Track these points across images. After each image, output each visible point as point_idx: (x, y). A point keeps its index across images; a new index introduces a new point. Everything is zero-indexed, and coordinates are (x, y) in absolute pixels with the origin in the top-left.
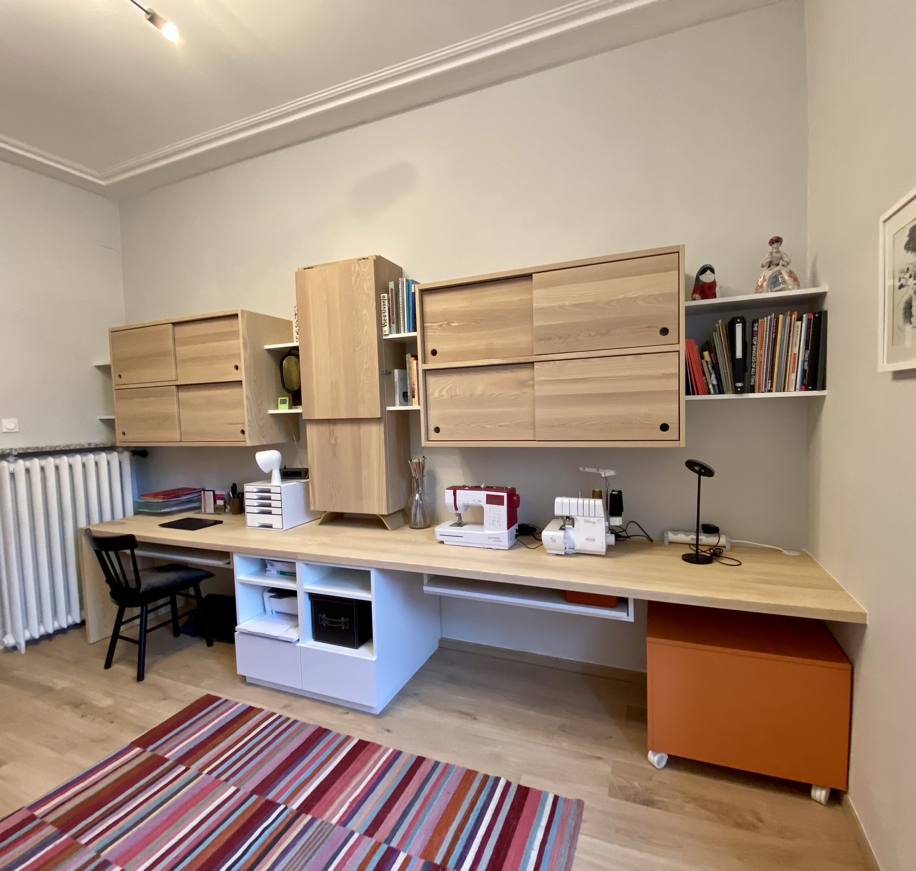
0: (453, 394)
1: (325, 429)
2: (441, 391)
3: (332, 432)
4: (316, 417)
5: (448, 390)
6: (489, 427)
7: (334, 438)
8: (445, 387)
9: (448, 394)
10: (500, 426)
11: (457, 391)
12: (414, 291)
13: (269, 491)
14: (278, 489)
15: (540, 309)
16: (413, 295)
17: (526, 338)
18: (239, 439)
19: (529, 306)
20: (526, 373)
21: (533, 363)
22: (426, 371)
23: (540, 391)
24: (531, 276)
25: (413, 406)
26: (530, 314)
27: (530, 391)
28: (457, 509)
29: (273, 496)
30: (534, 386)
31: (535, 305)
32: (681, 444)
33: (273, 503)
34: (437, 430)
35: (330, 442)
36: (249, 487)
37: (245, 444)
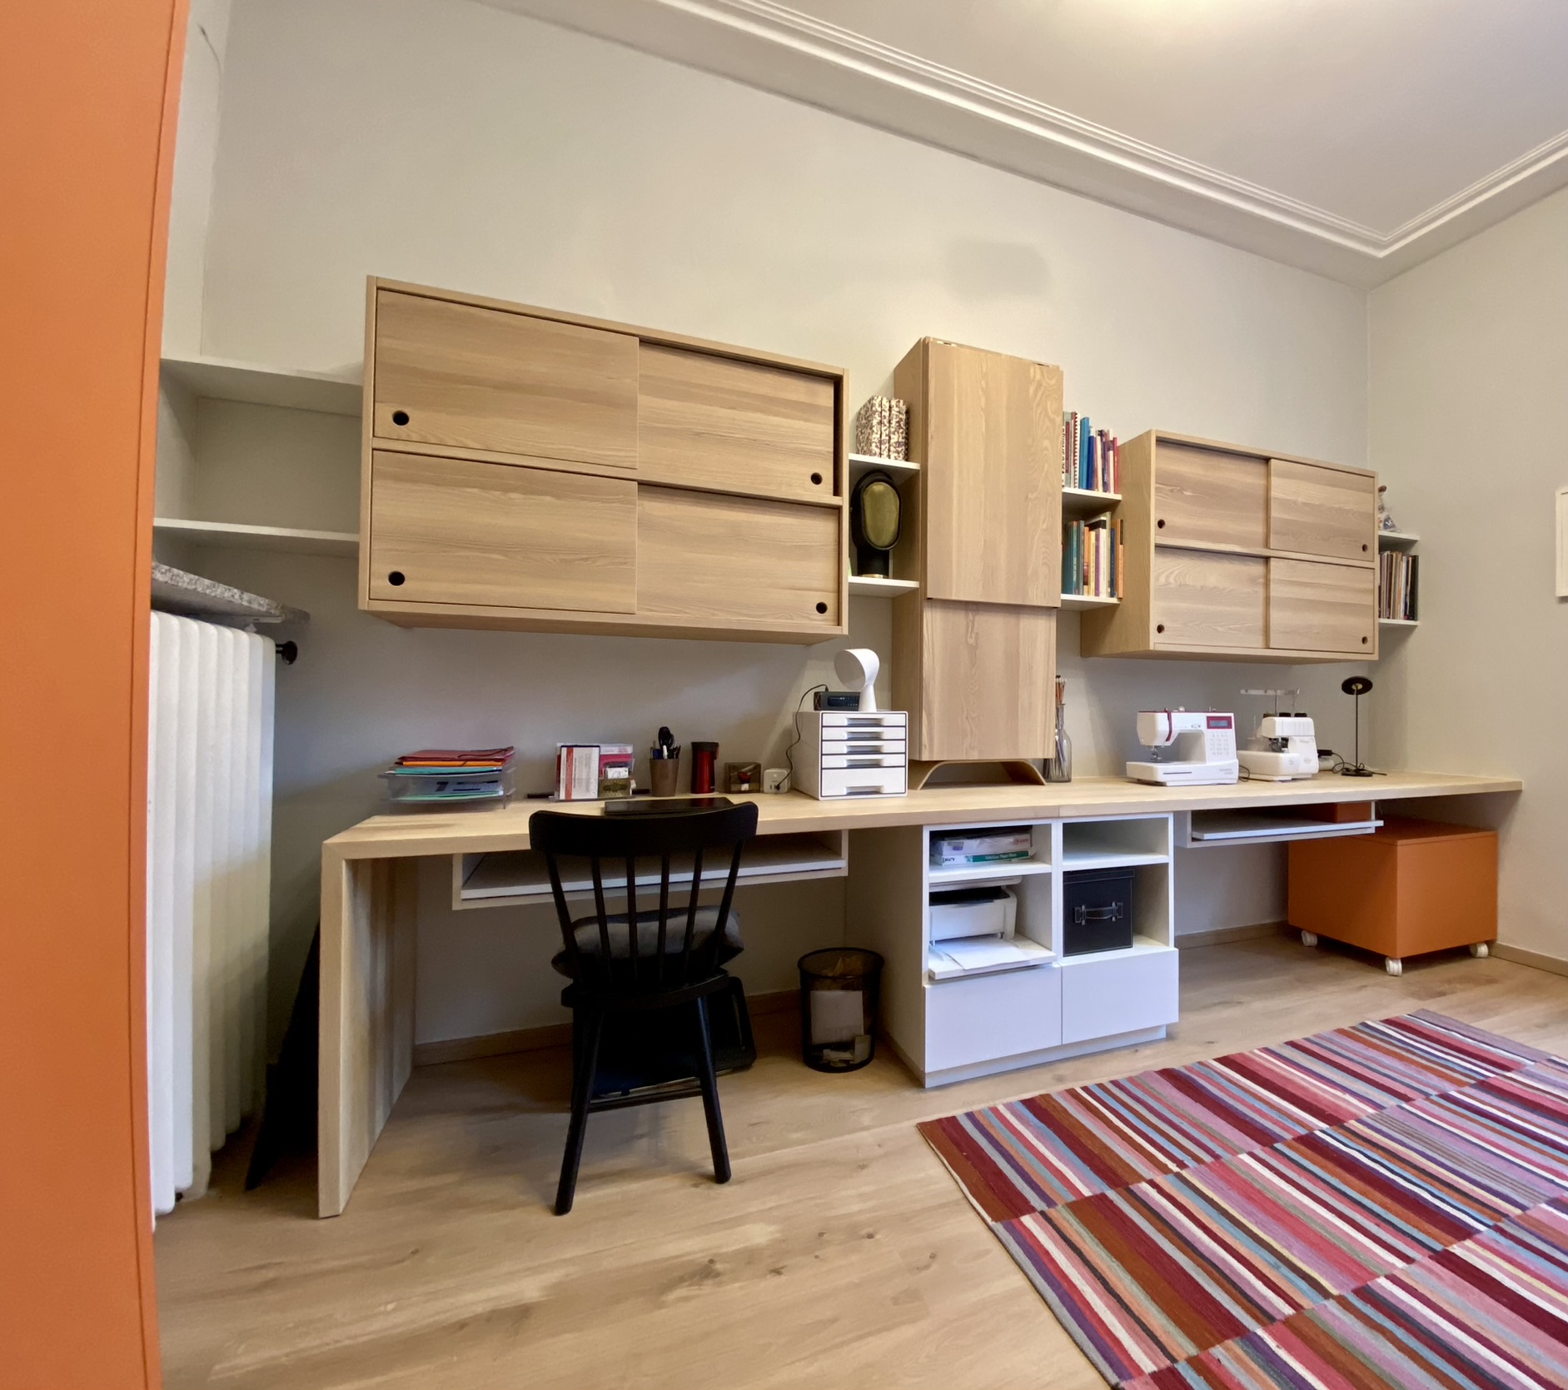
0: (1183, 584)
1: (960, 618)
2: (1168, 577)
3: (970, 624)
4: (954, 598)
5: (1176, 577)
6: (1220, 629)
7: (973, 635)
8: (1172, 573)
9: (1176, 582)
10: (1230, 629)
11: (1187, 578)
12: (1092, 434)
13: (877, 723)
14: (900, 718)
15: (1276, 498)
16: (1091, 440)
17: (1258, 529)
18: (812, 620)
19: (1262, 492)
20: (1257, 569)
21: (1267, 559)
22: (1157, 546)
23: (1275, 590)
24: (1266, 460)
25: (1087, 597)
26: (1261, 501)
27: (1261, 591)
28: (1168, 739)
29: (887, 733)
30: (1267, 584)
31: (1274, 493)
32: (1375, 657)
33: (887, 746)
34: (1160, 629)
35: (967, 641)
36: (831, 717)
37: (836, 630)
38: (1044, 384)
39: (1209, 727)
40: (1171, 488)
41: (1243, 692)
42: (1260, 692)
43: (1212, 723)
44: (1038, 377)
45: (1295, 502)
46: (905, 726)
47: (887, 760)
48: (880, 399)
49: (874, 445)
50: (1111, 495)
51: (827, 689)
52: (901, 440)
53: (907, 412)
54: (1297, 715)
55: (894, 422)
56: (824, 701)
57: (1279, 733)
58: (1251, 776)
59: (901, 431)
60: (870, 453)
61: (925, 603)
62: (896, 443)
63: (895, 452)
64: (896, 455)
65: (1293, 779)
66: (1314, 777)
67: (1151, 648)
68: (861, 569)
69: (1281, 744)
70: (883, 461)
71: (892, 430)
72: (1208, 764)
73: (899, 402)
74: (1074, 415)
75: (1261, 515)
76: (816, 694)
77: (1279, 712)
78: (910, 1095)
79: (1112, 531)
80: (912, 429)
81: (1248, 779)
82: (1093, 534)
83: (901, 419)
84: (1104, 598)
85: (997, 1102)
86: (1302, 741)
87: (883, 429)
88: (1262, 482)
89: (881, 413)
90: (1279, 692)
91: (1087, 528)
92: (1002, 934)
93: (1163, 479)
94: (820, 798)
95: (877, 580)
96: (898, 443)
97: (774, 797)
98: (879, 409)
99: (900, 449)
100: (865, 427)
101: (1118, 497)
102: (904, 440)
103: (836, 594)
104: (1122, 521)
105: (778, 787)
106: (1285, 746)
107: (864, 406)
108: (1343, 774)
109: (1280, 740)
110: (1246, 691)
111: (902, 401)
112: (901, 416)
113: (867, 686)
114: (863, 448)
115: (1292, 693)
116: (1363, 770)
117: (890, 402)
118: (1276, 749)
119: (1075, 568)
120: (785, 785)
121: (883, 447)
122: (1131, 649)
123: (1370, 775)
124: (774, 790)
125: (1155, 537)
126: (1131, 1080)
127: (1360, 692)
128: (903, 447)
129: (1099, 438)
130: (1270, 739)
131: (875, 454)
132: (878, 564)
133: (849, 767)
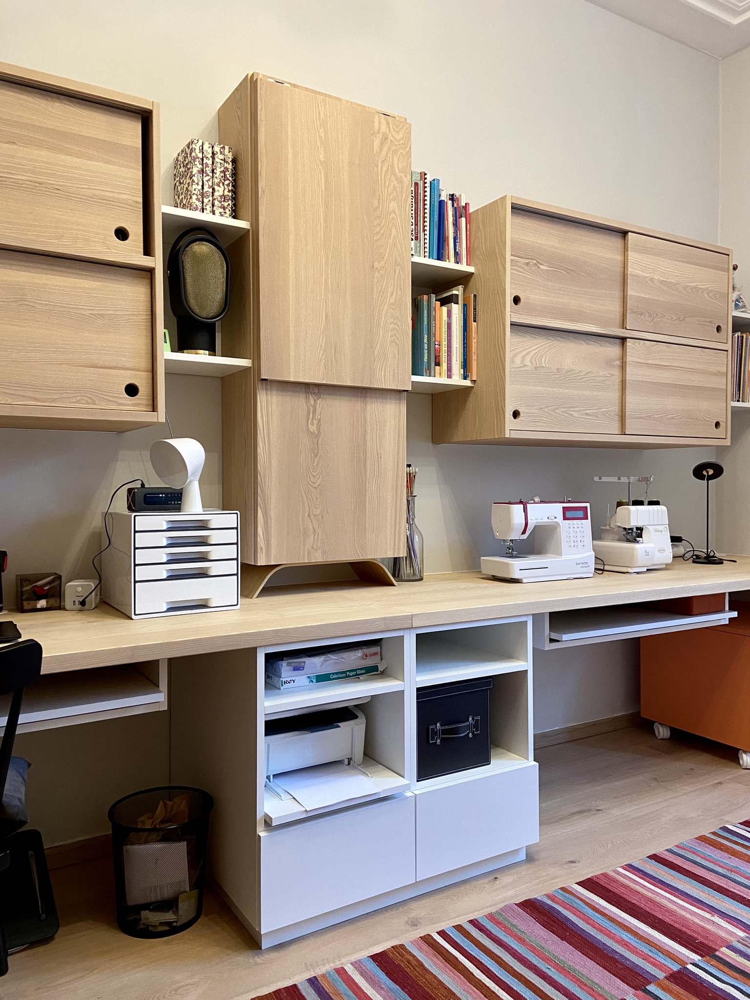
0: (538, 366)
1: (299, 402)
2: (523, 358)
3: (311, 408)
4: (292, 379)
5: (532, 358)
6: (575, 414)
7: (315, 422)
8: (528, 353)
9: (532, 363)
10: (587, 414)
11: (543, 360)
12: (442, 198)
13: (203, 526)
14: (231, 519)
15: (634, 275)
16: (441, 204)
17: (615, 308)
18: (120, 404)
19: (619, 269)
20: (613, 350)
21: (623, 340)
22: (513, 324)
23: (632, 373)
24: (624, 233)
25: (439, 379)
26: (619, 279)
27: (617, 373)
28: (524, 533)
29: (215, 537)
30: (623, 367)
31: (630, 270)
32: (728, 442)
33: (215, 552)
34: (516, 414)
35: (308, 429)
36: (145, 521)
37: (150, 417)
38: (390, 137)
39: (565, 518)
40: (527, 261)
41: (596, 479)
42: (615, 479)
43: (567, 514)
44: (384, 128)
45: (652, 280)
46: (237, 528)
47: (215, 568)
48: (200, 143)
49: (194, 197)
50: (463, 267)
51: (143, 485)
52: (226, 193)
53: (234, 161)
54: (651, 503)
55: (218, 171)
56: (140, 498)
57: (634, 523)
58: (606, 568)
59: (227, 182)
60: (189, 206)
61: (259, 385)
62: (221, 197)
63: (221, 207)
64: (222, 210)
65: (648, 570)
66: (667, 567)
67: (507, 436)
68: (182, 344)
69: (635, 534)
70: (206, 217)
71: (216, 181)
72: (564, 558)
73: (224, 147)
74: (423, 175)
75: (618, 293)
76: (130, 491)
77: (632, 499)
78: (244, 959)
79: (465, 306)
80: (239, 182)
81: (603, 570)
82: (445, 309)
83: (227, 169)
84: (457, 380)
85: (344, 960)
86: (656, 531)
87: (205, 179)
88: (619, 258)
89: (203, 160)
90: (632, 479)
91: (438, 303)
92: (350, 760)
93: (521, 251)
94: (133, 617)
95: (202, 357)
96: (223, 196)
97: (80, 616)
98: (200, 155)
99: (226, 204)
100: (184, 176)
101: (471, 269)
102: (230, 194)
103: (150, 374)
104: (475, 296)
105: (83, 603)
106: (640, 536)
107: (182, 151)
108: (694, 562)
109: (635, 530)
110: (600, 478)
111: (227, 148)
112: (226, 165)
113: (190, 482)
114: (181, 201)
115: (646, 480)
116: (713, 557)
117: (213, 147)
118: (631, 539)
119: (426, 346)
120: (92, 600)
121: (206, 200)
122: (486, 436)
123: (720, 562)
124: (78, 606)
125: (511, 314)
126: (491, 917)
127: (710, 478)
128: (230, 202)
129: (450, 202)
130: (625, 529)
131: (196, 209)
132: (203, 338)
133: (170, 578)
